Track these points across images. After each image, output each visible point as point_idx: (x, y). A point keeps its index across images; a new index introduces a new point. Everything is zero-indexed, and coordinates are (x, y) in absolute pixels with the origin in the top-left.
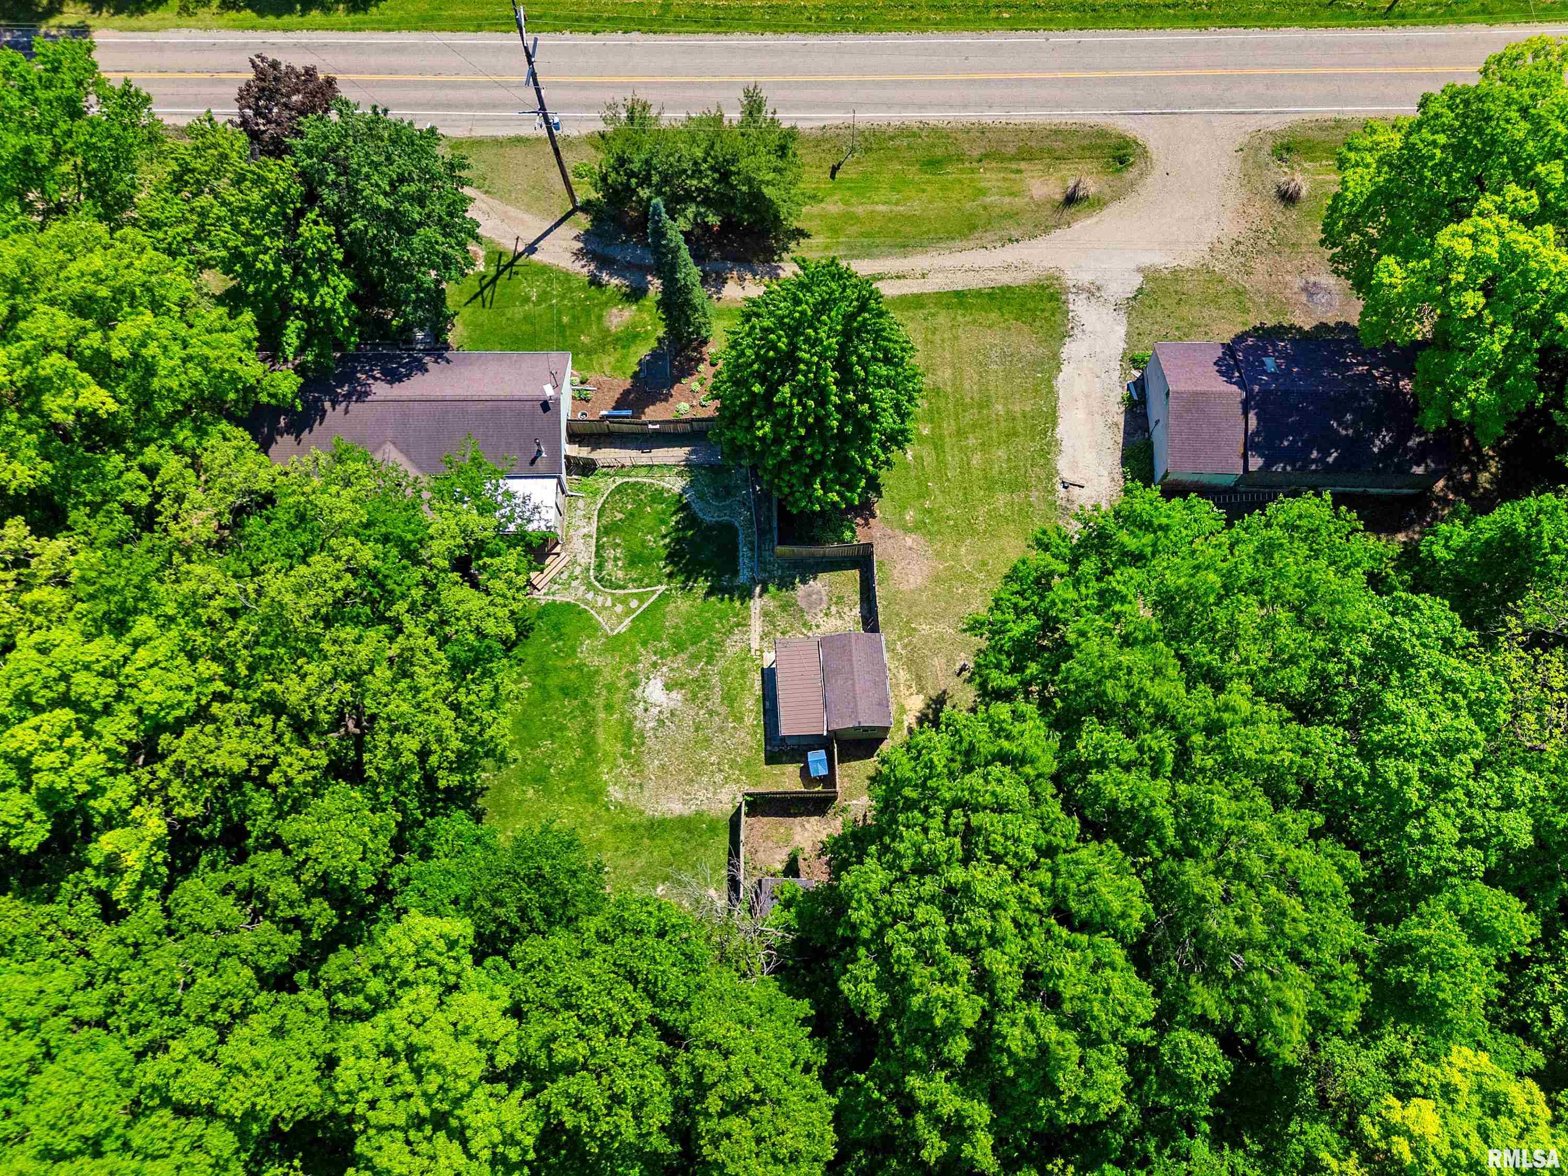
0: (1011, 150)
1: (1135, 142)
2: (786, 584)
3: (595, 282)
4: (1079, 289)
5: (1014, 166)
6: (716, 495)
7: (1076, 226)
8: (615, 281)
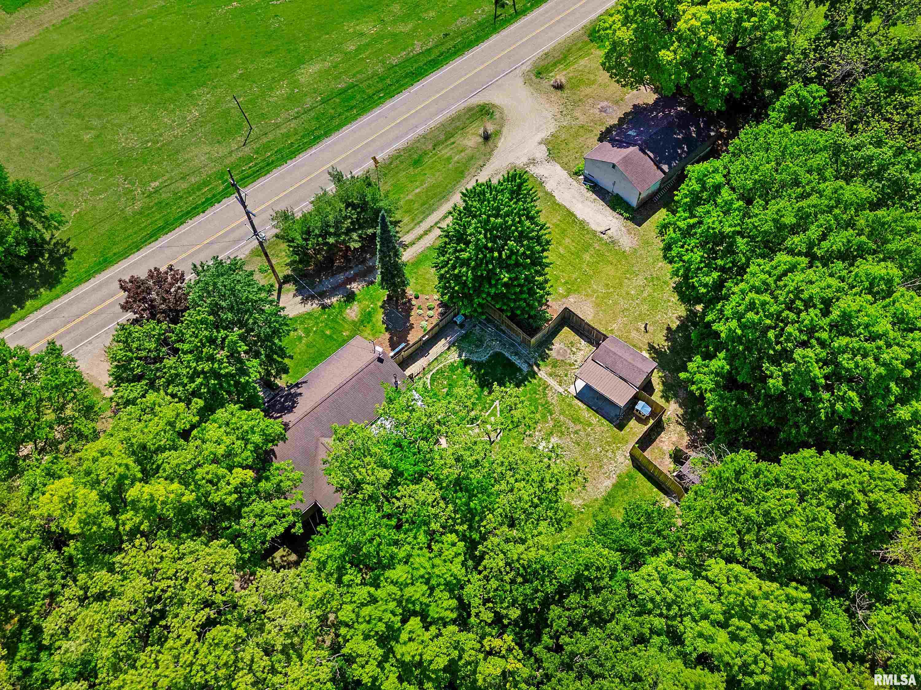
0: (442, 137)
1: (485, 104)
2: (544, 357)
3: (324, 307)
4: (528, 165)
5: (450, 142)
6: (477, 347)
7: (499, 145)
8: (334, 300)
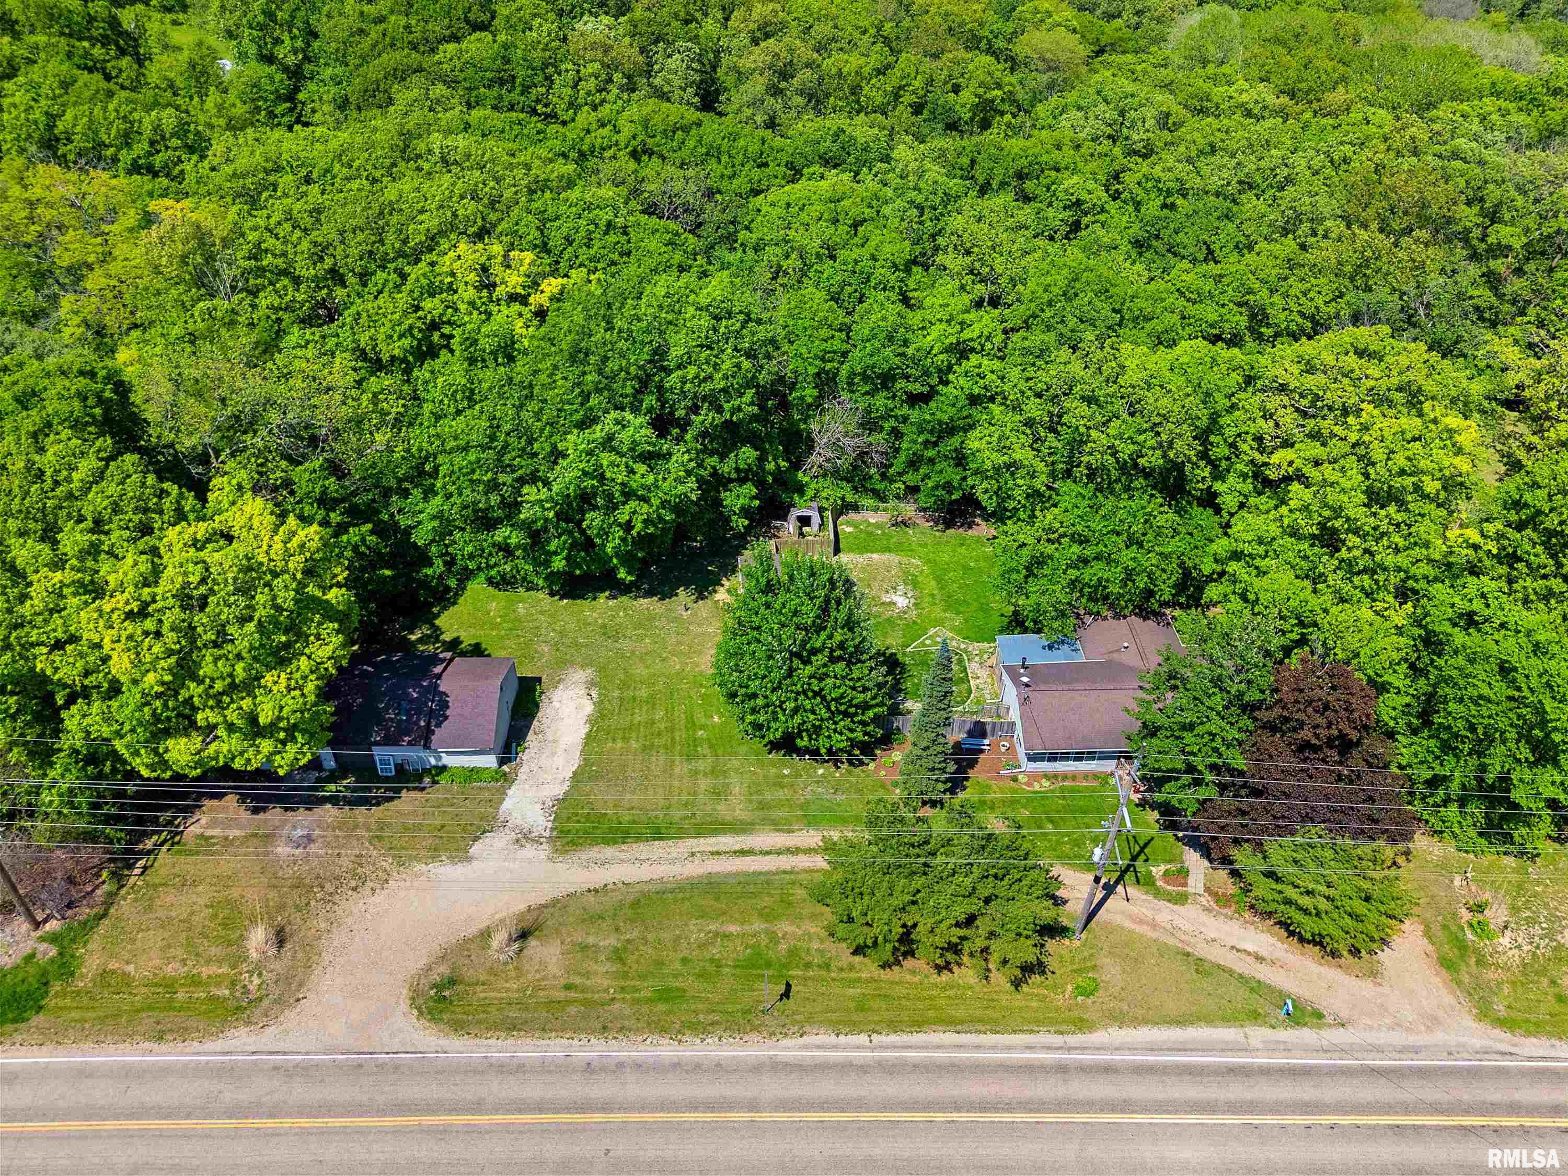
1: (421, 1013)
4: (537, 841)
5: (572, 995)
7: (523, 907)
